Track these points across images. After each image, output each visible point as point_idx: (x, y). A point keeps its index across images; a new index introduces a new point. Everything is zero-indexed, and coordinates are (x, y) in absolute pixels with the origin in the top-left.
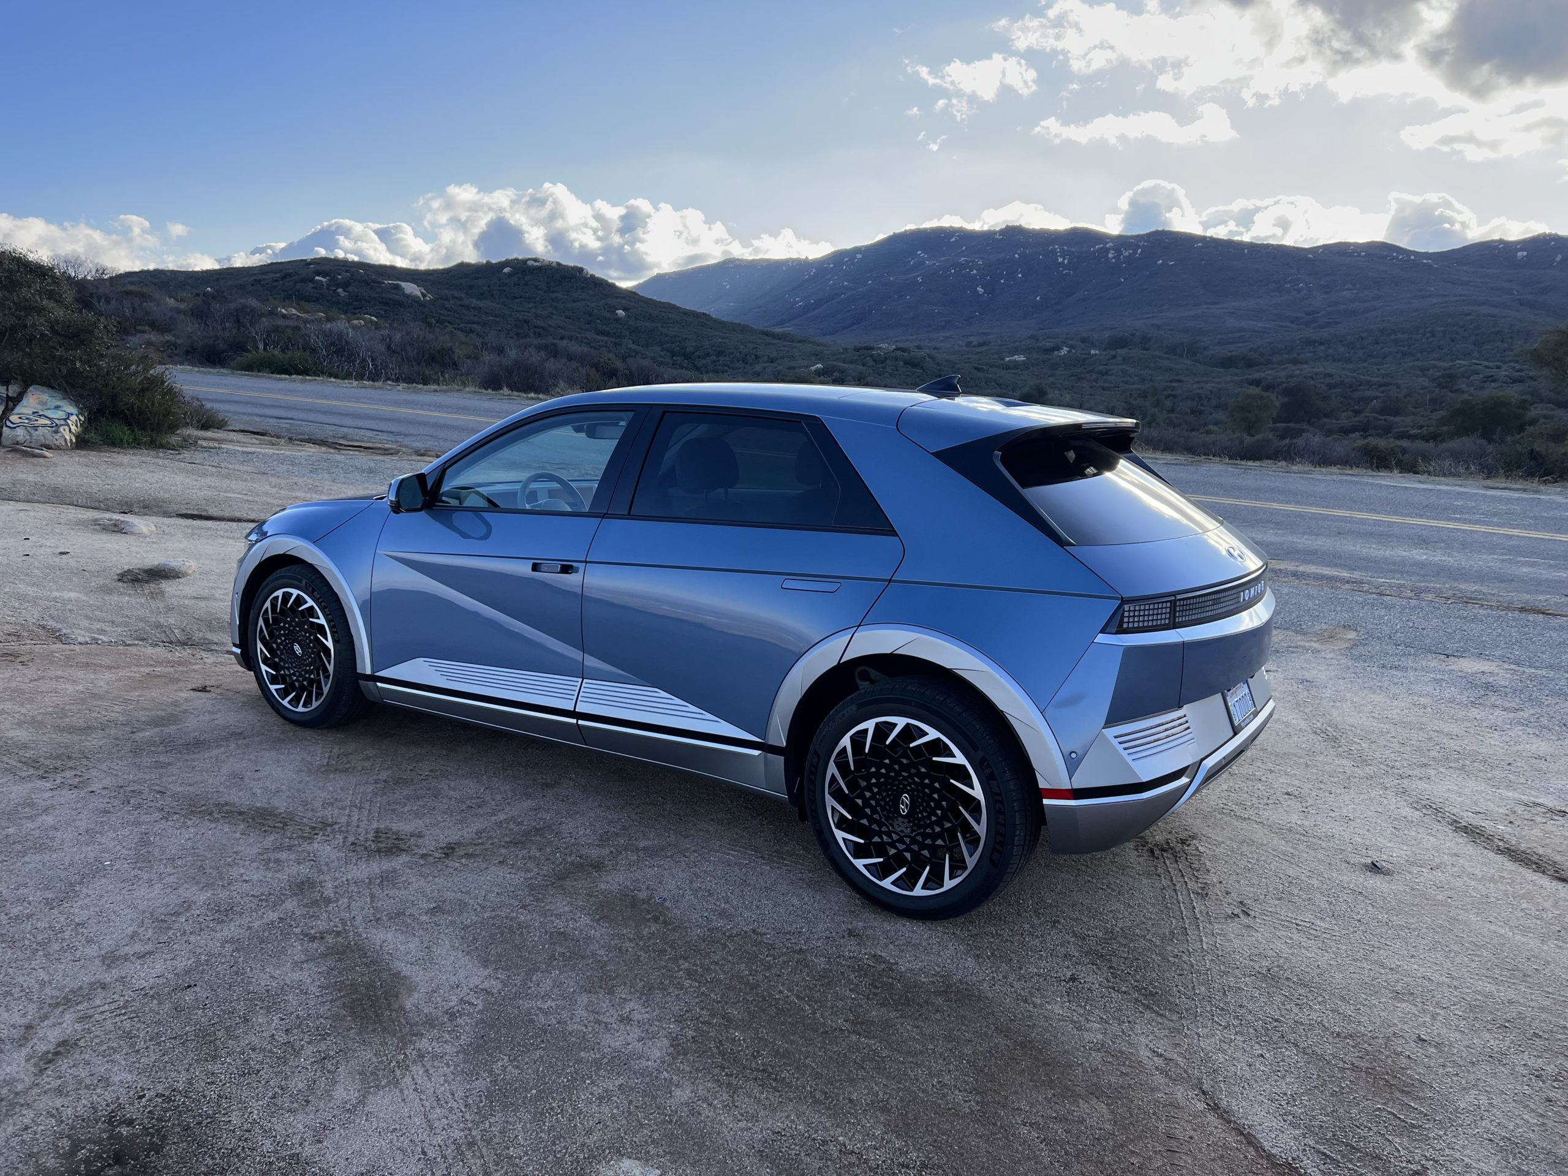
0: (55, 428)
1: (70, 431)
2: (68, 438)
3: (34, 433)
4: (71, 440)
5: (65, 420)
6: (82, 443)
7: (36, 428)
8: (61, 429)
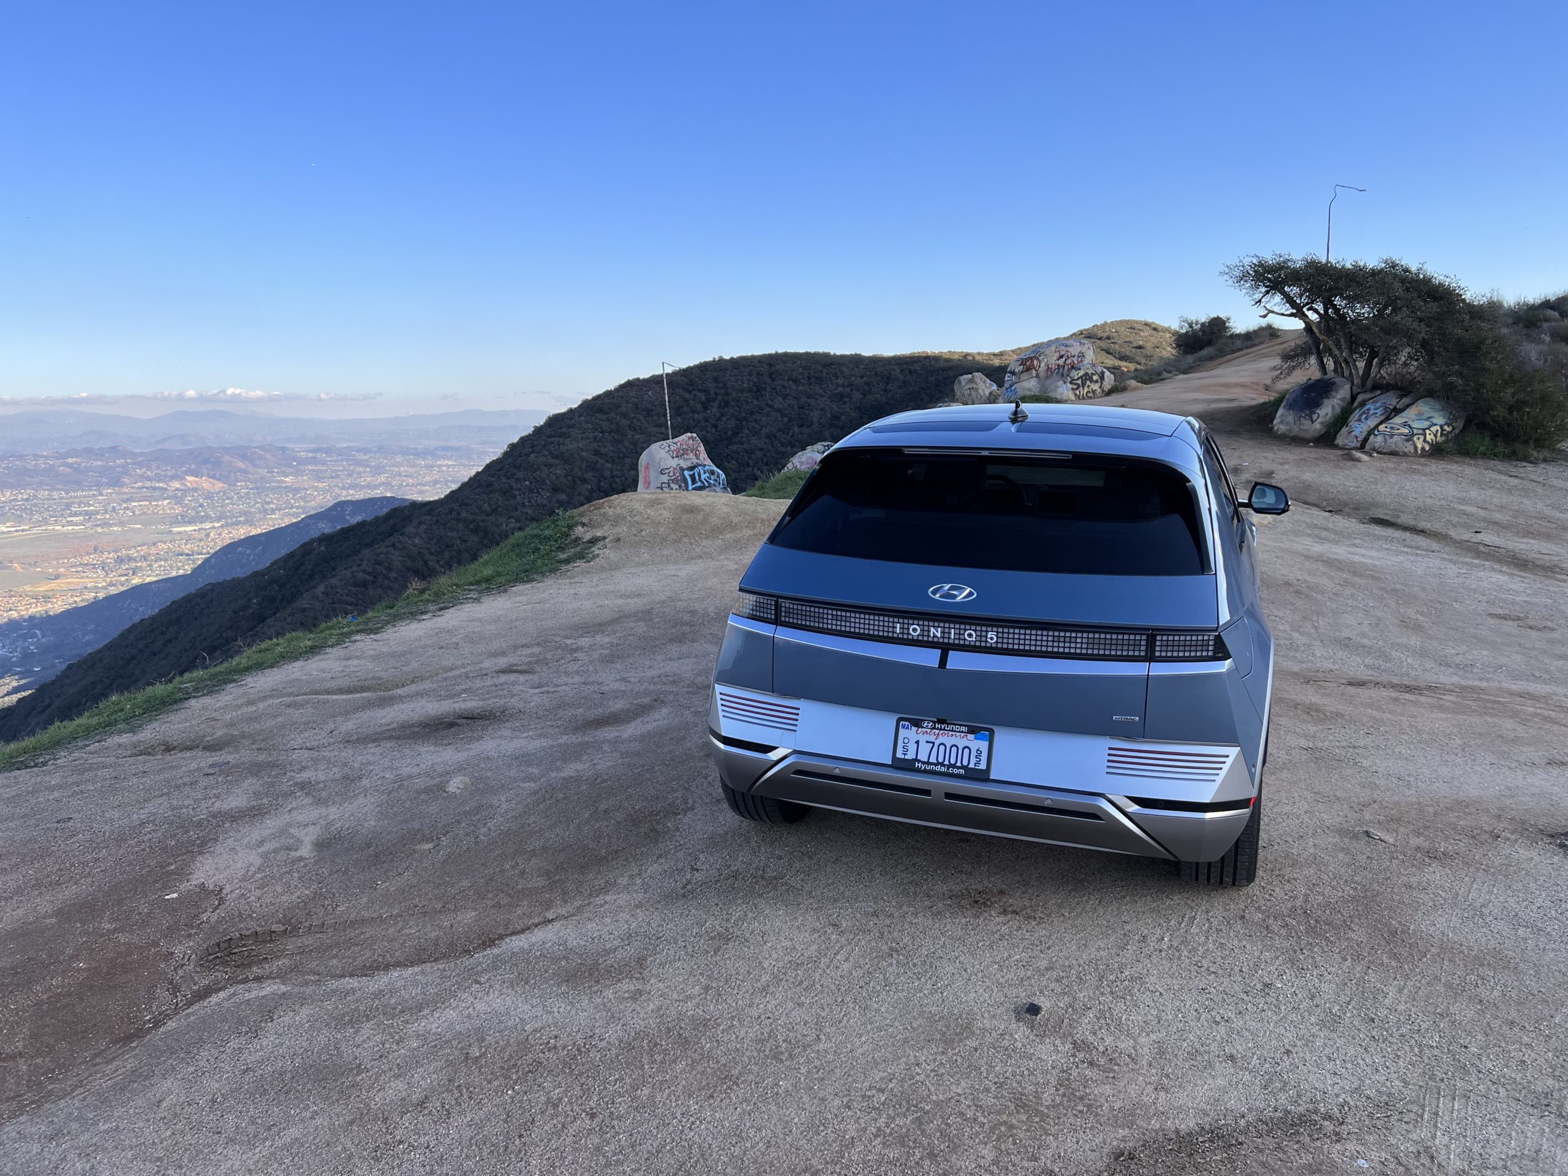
0: (1409, 438)
1: (1425, 440)
2: (1419, 446)
3: (1389, 441)
4: (1423, 449)
5: (1424, 430)
6: (1437, 451)
7: (1392, 436)
8: (1415, 438)
